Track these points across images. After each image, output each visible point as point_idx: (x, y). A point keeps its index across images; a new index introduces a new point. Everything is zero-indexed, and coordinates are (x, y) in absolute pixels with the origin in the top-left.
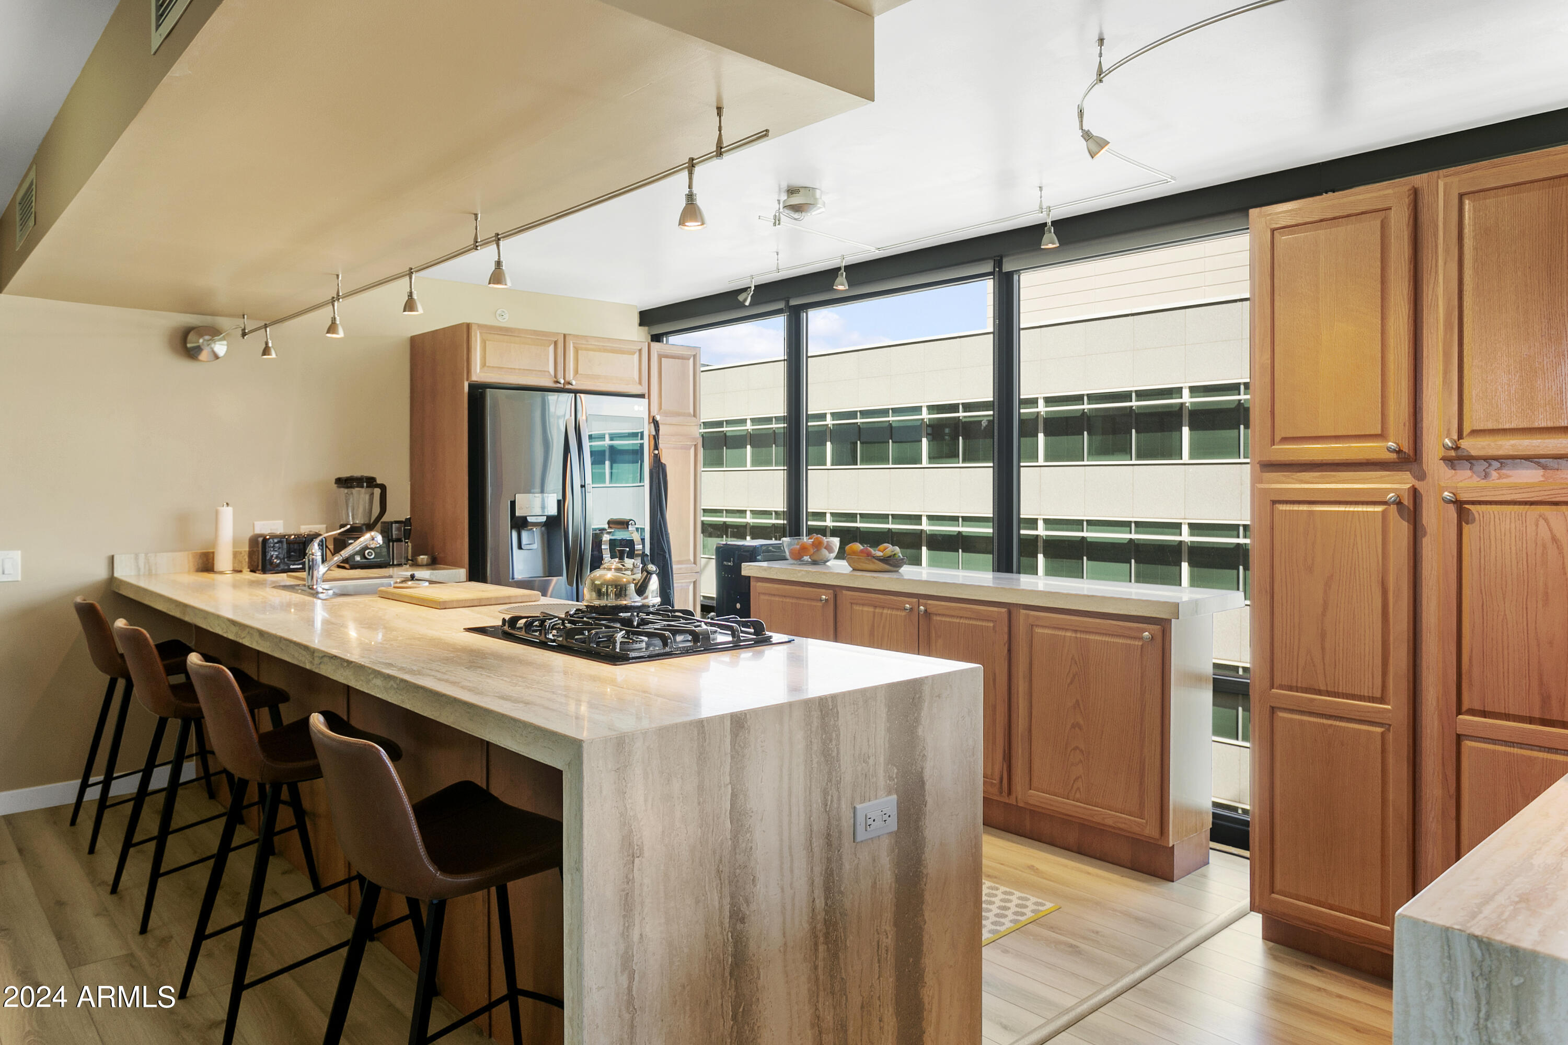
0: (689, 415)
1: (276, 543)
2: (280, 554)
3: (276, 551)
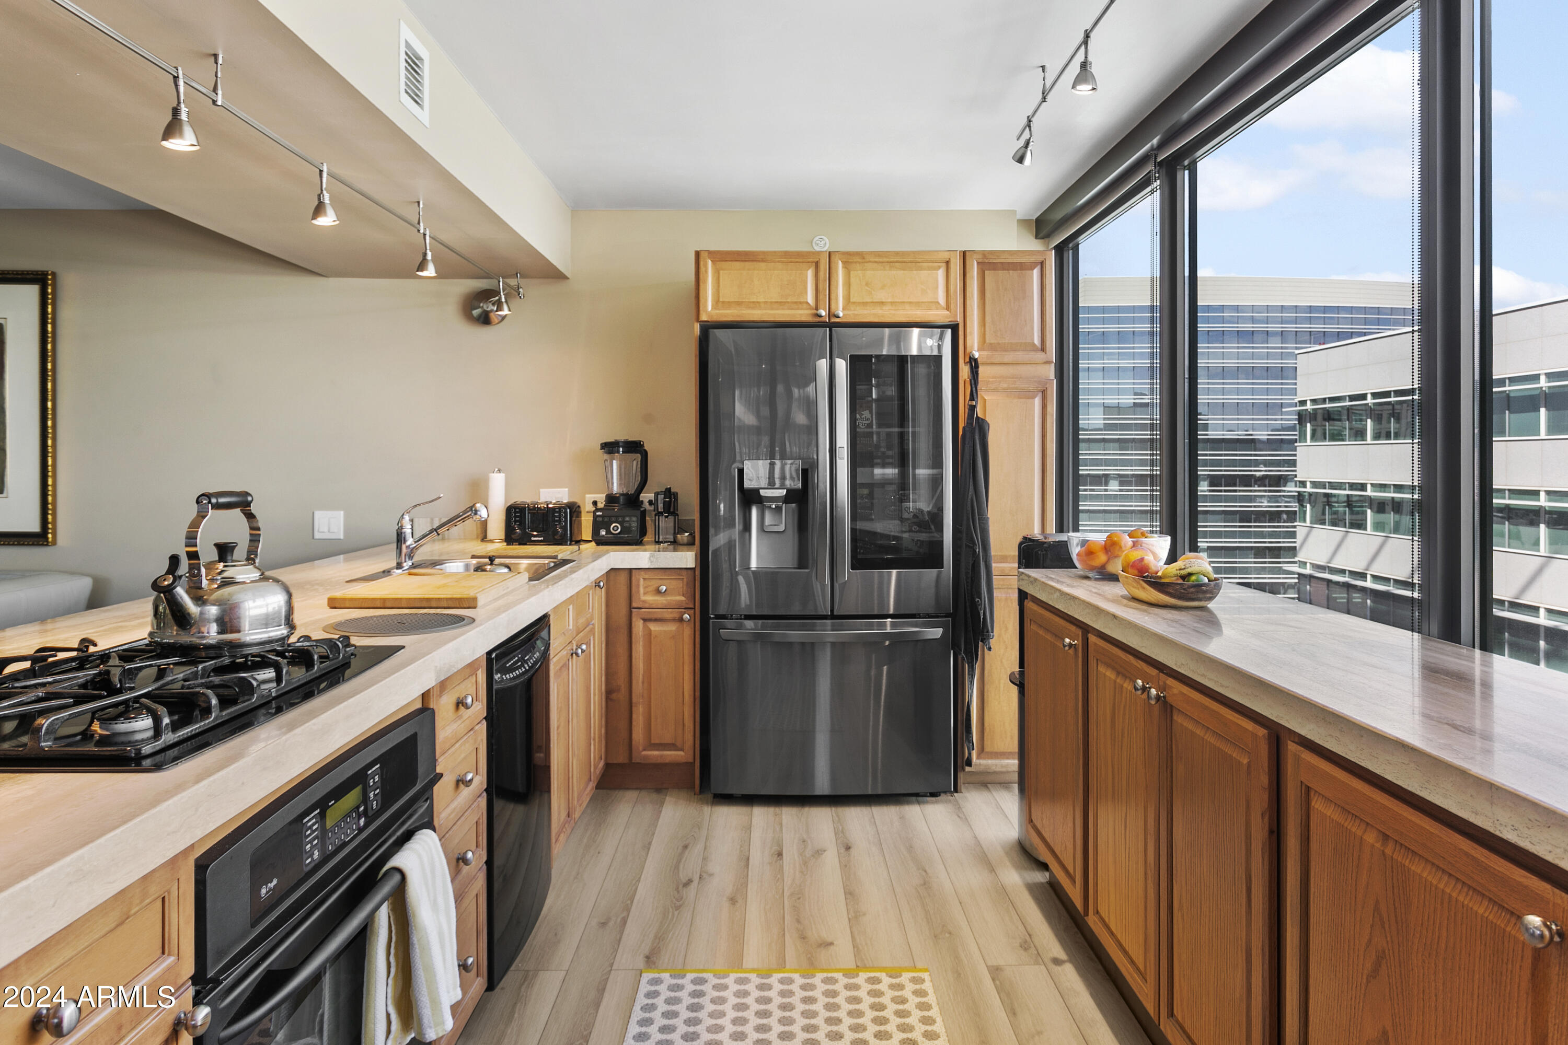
0: (1033, 348)
1: (518, 512)
2: (522, 524)
3: (517, 521)
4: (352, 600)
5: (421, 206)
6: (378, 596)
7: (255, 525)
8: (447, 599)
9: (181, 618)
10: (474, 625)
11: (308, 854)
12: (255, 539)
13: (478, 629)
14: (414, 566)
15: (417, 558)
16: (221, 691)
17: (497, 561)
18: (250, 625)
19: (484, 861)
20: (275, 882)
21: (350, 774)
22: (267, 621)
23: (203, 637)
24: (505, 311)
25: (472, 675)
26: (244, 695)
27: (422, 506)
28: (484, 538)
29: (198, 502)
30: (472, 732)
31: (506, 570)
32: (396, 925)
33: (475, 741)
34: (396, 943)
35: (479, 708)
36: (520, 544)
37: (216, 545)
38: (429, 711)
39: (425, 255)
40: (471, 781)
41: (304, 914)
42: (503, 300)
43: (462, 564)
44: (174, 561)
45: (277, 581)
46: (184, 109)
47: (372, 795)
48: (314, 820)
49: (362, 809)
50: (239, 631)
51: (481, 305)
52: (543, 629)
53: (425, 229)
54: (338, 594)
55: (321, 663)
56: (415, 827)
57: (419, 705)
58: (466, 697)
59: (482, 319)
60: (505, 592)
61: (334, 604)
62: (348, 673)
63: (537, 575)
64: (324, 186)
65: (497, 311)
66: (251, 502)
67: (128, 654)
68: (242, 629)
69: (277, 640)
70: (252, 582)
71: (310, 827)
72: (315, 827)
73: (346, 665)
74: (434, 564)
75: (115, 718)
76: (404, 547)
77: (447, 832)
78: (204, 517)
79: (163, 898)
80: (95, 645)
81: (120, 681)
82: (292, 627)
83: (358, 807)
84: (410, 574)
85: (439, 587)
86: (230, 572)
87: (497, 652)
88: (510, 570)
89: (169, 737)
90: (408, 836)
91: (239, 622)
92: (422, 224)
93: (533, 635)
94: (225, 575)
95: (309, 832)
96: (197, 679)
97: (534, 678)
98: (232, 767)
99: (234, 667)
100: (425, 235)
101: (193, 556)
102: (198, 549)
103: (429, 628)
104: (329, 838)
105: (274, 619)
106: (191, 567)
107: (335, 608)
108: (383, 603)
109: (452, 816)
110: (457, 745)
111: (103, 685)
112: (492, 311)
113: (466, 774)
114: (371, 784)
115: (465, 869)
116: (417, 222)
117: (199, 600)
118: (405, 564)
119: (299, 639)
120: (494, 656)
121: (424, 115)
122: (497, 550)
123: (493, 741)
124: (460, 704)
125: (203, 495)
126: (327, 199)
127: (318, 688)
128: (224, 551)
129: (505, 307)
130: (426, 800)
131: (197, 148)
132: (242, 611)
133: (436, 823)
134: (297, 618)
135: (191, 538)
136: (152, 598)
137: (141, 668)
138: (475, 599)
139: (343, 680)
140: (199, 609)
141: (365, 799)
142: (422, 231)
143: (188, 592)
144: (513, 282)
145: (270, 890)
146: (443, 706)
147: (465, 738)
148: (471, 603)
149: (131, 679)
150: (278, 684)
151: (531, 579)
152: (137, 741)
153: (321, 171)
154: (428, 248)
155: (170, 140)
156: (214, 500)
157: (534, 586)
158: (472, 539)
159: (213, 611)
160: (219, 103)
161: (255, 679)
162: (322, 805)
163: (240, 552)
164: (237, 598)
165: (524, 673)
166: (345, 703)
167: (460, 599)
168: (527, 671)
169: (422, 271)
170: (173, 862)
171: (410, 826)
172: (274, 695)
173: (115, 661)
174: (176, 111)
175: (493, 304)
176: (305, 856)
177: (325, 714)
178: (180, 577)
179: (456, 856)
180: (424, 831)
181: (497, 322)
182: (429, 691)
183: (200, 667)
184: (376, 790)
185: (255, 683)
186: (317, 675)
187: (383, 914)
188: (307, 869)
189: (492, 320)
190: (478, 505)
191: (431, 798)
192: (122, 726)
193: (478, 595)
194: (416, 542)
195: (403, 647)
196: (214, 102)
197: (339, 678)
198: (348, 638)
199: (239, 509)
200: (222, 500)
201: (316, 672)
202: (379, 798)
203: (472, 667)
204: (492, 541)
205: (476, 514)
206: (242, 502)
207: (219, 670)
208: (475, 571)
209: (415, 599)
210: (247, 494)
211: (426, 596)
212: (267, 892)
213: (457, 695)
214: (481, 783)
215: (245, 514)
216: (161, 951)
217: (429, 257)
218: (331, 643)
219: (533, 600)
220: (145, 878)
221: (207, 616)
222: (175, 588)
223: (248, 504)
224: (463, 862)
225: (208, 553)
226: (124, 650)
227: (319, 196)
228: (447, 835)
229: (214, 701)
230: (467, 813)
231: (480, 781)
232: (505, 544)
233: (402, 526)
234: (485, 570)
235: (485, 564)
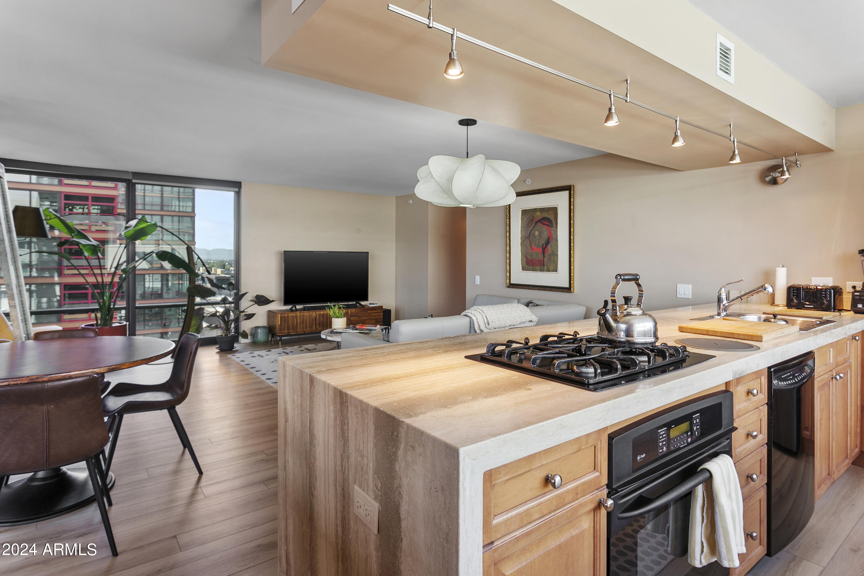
1: (795, 290)
2: (798, 297)
3: (795, 295)
4: (691, 329)
5: (732, 127)
6: (704, 329)
7: (641, 289)
8: (744, 335)
9: (609, 328)
10: (759, 351)
11: (661, 448)
12: (641, 296)
13: (761, 353)
14: (727, 315)
15: (730, 310)
16: (622, 362)
17: (779, 317)
18: (637, 335)
19: (765, 483)
20: (644, 455)
21: (683, 415)
22: (645, 334)
23: (618, 337)
24: (787, 176)
25: (758, 378)
26: (633, 366)
27: (733, 284)
28: (773, 303)
29: (616, 278)
30: (757, 410)
31: (784, 323)
32: (707, 498)
33: (760, 415)
34: (707, 507)
35: (763, 397)
36: (797, 309)
37: (624, 297)
38: (729, 393)
39: (734, 152)
40: (756, 436)
41: (658, 475)
42: (785, 169)
43: (757, 317)
44: (606, 302)
45: (650, 316)
46: (613, 108)
47: (695, 428)
48: (664, 432)
49: (689, 433)
50: (633, 337)
51: (771, 174)
52: (809, 359)
53: (734, 138)
54: (684, 325)
55: (670, 357)
56: (720, 452)
57: (723, 388)
58: (753, 390)
59: (772, 182)
60: (781, 335)
61: (681, 330)
62: (684, 364)
63: (806, 328)
64: (678, 127)
65: (781, 176)
66: (639, 279)
67: (590, 340)
68: (634, 336)
69: (650, 343)
70: (640, 315)
71: (662, 435)
72: (664, 436)
73: (683, 361)
74: (739, 315)
75: (582, 366)
76: (722, 305)
77: (741, 460)
78: (618, 285)
79: (595, 446)
80: (579, 335)
81: (585, 351)
82: (657, 338)
83: (687, 432)
84: (724, 319)
85: (739, 328)
86: (630, 310)
87: (775, 368)
88: (787, 322)
89: (599, 378)
90: (715, 455)
91: (633, 333)
92: (732, 136)
93: (801, 362)
94: (628, 311)
95: (661, 437)
96: (614, 355)
97: (803, 387)
98: (624, 397)
99: (631, 353)
100: (734, 141)
101: (614, 301)
102: (615, 298)
103: (731, 349)
104: (672, 443)
105: (648, 333)
106: (613, 306)
107: (682, 332)
108: (707, 333)
109: (744, 452)
110: (747, 414)
111: (578, 351)
112: (778, 177)
113: (753, 431)
114: (695, 422)
115: (752, 483)
116: (729, 135)
117: (616, 321)
118: (722, 314)
119: (661, 344)
120: (772, 370)
121: (731, 79)
122: (780, 311)
123: (772, 418)
124: (749, 392)
125: (618, 275)
126: (679, 134)
127: (669, 369)
128: (627, 300)
129: (787, 173)
130: (727, 439)
131: (619, 123)
132: (634, 328)
133: (733, 453)
134: (659, 335)
135: (613, 293)
136: (598, 318)
137: (593, 347)
138: (761, 337)
139: (682, 367)
140: (616, 325)
141: (691, 430)
142: (732, 140)
143: (611, 317)
144: (792, 159)
145: (642, 458)
146: (739, 392)
147: (753, 412)
148: (759, 339)
149: (589, 351)
150: (649, 364)
151: (801, 329)
152: (589, 377)
153: (676, 121)
154: (736, 148)
155: (608, 122)
156: (622, 277)
157: (803, 334)
158: (765, 304)
159: (623, 326)
160: (628, 101)
161: (638, 360)
162: (669, 426)
163: (634, 301)
164: (633, 321)
165: (793, 383)
166: (680, 379)
167: (752, 336)
168: (796, 383)
169: (732, 161)
170: (599, 432)
171: (717, 450)
172: (647, 368)
173: (584, 342)
174: (610, 109)
175: (779, 173)
176: (659, 448)
177: (669, 383)
178: (608, 310)
179: (747, 474)
180: (725, 455)
181: (782, 182)
182: (729, 381)
183: (616, 350)
184: (697, 426)
185: (638, 362)
186: (668, 363)
187: (700, 490)
188: (660, 454)
189: (779, 182)
190: (766, 285)
191: (730, 438)
192: (584, 370)
193: (763, 335)
194: (728, 303)
195: (715, 357)
196: (626, 101)
197: (680, 367)
198: (685, 347)
199: (634, 282)
200: (626, 277)
201: (667, 362)
202: (699, 430)
203: (757, 374)
204: (778, 306)
205: (765, 290)
206: (635, 279)
207: (624, 353)
208: (764, 321)
209: (725, 332)
210: (637, 275)
211: (731, 332)
212: (640, 459)
213: (748, 388)
214: (764, 439)
215: (636, 284)
216: (593, 468)
217: (737, 152)
218: (676, 349)
219: (800, 342)
220: (587, 435)
221: (619, 328)
222: (606, 314)
223: (638, 280)
224: (751, 479)
225: (620, 301)
226: (588, 338)
227: (675, 132)
228: (741, 461)
229: (619, 366)
230: (754, 453)
231: (763, 437)
232: (787, 308)
233: (720, 294)
234: (770, 322)
235: (771, 318)
